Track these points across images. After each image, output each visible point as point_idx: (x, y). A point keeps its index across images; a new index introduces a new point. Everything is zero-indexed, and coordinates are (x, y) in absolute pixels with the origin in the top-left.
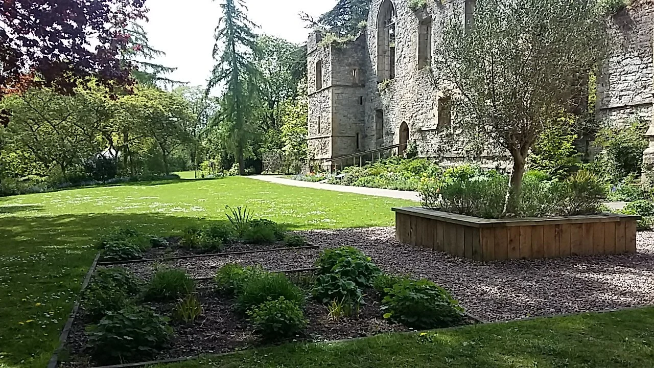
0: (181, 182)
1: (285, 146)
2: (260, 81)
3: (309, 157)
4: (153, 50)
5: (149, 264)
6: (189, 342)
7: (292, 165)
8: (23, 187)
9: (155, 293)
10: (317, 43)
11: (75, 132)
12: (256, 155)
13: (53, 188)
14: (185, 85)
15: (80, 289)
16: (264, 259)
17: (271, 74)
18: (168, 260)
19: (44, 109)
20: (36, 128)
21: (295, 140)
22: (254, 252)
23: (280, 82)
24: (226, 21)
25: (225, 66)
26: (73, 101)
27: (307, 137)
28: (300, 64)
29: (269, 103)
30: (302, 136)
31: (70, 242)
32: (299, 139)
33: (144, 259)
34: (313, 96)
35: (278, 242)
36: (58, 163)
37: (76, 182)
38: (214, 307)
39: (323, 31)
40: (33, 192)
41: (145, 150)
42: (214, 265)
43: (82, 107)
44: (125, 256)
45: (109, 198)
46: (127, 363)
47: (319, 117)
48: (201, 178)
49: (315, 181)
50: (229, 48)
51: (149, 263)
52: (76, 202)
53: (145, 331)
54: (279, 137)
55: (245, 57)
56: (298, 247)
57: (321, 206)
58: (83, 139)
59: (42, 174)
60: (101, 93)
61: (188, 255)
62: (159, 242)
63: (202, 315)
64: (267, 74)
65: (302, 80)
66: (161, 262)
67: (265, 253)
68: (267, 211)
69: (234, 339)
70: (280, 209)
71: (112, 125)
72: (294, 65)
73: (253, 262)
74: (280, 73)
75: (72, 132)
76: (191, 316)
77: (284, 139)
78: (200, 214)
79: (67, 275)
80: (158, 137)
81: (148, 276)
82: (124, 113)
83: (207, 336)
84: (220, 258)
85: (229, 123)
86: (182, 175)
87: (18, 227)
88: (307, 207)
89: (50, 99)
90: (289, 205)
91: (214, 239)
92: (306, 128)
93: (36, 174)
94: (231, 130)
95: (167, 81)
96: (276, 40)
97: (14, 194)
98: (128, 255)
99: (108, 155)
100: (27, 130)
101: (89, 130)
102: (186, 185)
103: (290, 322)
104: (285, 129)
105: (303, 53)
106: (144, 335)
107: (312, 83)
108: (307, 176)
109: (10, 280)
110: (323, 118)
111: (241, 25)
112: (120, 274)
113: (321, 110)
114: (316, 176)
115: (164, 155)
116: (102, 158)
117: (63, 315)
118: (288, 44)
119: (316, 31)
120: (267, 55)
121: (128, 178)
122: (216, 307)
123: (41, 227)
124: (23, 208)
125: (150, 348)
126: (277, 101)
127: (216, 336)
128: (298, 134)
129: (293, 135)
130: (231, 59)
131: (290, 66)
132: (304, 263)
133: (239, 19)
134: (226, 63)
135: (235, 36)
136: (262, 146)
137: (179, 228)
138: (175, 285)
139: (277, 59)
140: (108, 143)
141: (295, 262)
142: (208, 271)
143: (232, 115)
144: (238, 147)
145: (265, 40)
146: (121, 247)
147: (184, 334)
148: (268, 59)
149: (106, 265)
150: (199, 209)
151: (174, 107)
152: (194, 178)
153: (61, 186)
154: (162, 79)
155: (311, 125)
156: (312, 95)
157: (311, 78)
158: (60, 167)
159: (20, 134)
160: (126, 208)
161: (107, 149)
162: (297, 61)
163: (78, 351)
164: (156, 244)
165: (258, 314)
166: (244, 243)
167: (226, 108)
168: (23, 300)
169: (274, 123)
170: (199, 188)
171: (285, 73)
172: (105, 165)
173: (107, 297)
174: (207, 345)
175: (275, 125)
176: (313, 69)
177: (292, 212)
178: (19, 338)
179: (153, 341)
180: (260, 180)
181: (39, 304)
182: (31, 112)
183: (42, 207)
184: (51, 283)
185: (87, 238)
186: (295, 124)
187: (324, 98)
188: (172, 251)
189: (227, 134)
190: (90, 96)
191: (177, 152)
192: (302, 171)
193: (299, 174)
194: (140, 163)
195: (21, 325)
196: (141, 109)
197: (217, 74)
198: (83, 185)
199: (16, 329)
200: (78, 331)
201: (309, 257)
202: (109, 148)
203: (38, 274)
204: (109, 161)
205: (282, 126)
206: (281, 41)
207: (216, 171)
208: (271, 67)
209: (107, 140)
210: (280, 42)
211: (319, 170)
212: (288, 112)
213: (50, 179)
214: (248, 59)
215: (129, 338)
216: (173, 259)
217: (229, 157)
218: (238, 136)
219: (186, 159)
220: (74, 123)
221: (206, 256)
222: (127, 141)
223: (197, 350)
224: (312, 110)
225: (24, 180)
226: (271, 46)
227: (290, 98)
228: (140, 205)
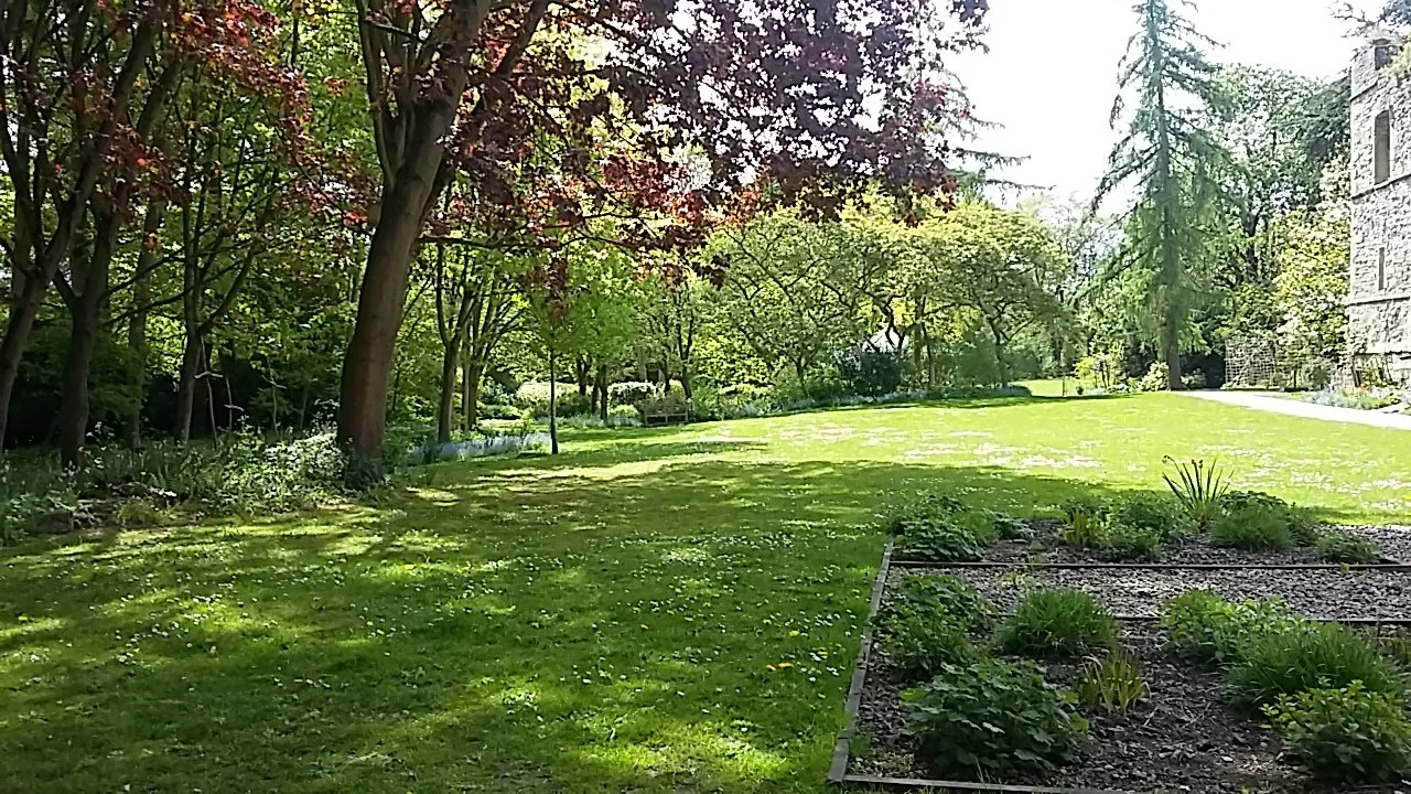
0: (1035, 402)
1: (1284, 322)
2: (1222, 172)
3: (1350, 349)
4: (979, 122)
5: (997, 574)
6: (1123, 758)
7: (1305, 367)
8: (730, 406)
9: (1028, 636)
10: (1377, 69)
11: (822, 300)
12: (1210, 345)
13: (781, 408)
14: (1046, 192)
15: (869, 611)
16: (1268, 586)
17: (1249, 152)
18: (1038, 568)
19: (768, 255)
20: (753, 292)
21: (1312, 307)
22: (1240, 569)
23: (1273, 172)
24: (1145, 41)
25: (1141, 142)
26: (821, 237)
27: (1345, 301)
28: (1328, 123)
29: (1245, 224)
30: (1331, 298)
31: (831, 516)
32: (1325, 306)
33: (985, 562)
34: (1365, 198)
35: (1298, 549)
36: (792, 360)
37: (823, 398)
38: (1168, 685)
39: (1394, 41)
40: (746, 416)
41: (957, 335)
42: (1146, 590)
43: (837, 248)
44: (947, 553)
45: (889, 431)
46: (993, 782)
47: (1382, 250)
48: (1077, 395)
49: (1370, 409)
50: (1151, 100)
51: (997, 571)
52: (826, 437)
53: (1027, 718)
54: (1269, 301)
55: (1188, 118)
56: (1357, 565)
57: (1398, 468)
58: (838, 312)
59: (761, 381)
60: (873, 217)
61: (1082, 563)
62: (1014, 527)
63: (1145, 700)
64: (1240, 155)
65: (1334, 162)
66: (1023, 571)
67: (1270, 572)
68: (1254, 475)
69: (1230, 766)
70: (1288, 470)
71: (894, 282)
72: (1311, 127)
73: (1242, 590)
74: (1273, 149)
75: (816, 300)
76: (1120, 698)
77: (1282, 306)
78: (1091, 473)
79: (837, 581)
80: (985, 306)
81: (999, 600)
82: (918, 257)
83: (1165, 750)
84: (1156, 575)
85: (1145, 270)
86: (1036, 387)
87: (732, 481)
88: (1359, 470)
89: (779, 236)
90: (1310, 461)
91: (1141, 530)
92: (1342, 277)
93: (751, 382)
94: (1152, 286)
95: (1007, 186)
96: (1264, 74)
97: (713, 419)
98: (951, 550)
99: (883, 345)
100: (738, 297)
101: (848, 294)
102: (1048, 410)
103: (1383, 747)
104: (1284, 282)
105: (1341, 97)
106: (1025, 726)
107: (1362, 167)
108: (1345, 395)
109: (736, 580)
110: (1392, 252)
111: (1180, 46)
112: (948, 588)
113: (1388, 231)
114: (1372, 395)
115: (998, 343)
116: (873, 351)
117: (846, 662)
118: (1296, 79)
119: (1375, 42)
120: (1241, 109)
121: (922, 393)
122: (1173, 685)
123: (771, 484)
124: (734, 446)
125: (1040, 759)
126: (1264, 217)
127: (1188, 754)
128: (1320, 293)
129: (1307, 295)
130: (1154, 126)
131: (1302, 131)
132: (1380, 604)
133: (1177, 32)
134: (1141, 135)
135: (1164, 72)
136: (1223, 323)
137: (1049, 501)
138: (1072, 624)
139: (1266, 116)
140: (884, 320)
141: (1354, 600)
142: (1133, 601)
143: (1152, 253)
144: (1165, 325)
145: (1236, 76)
146: (938, 533)
147: (1107, 737)
148: (1245, 120)
149: (908, 567)
150: (1086, 461)
151: (1022, 240)
152: (1061, 395)
153: (795, 406)
154: (996, 182)
155: (1358, 269)
156: (1361, 195)
157: (1360, 156)
158: (795, 368)
159: (726, 304)
160: (926, 453)
161: (883, 332)
162: (1320, 118)
163: (885, 740)
164: (1007, 532)
165: (1295, 716)
166: (1214, 546)
167: (1140, 237)
168: (765, 621)
169: (1255, 268)
170: (1076, 418)
171: (1288, 148)
172: (878, 364)
173: (933, 635)
174: (1167, 771)
175: (1259, 272)
176: (1368, 134)
177: (1320, 479)
178: (770, 697)
179: (1045, 743)
180: (1221, 404)
181: (796, 633)
182: (745, 261)
183: (766, 444)
184: (810, 593)
185: (863, 510)
186: (1314, 269)
187: (1396, 203)
188: (1045, 551)
189: (1141, 297)
190: (853, 225)
191: (1025, 338)
192: (1333, 383)
193: (1322, 388)
194: (946, 360)
195: (770, 670)
196: (952, 247)
197: (1120, 163)
198: (836, 405)
199: (761, 677)
200: (877, 698)
201: (1393, 591)
202: (885, 329)
203: (783, 573)
204: (887, 356)
205: (1275, 275)
206: (1278, 74)
207: (1111, 381)
208: (1250, 139)
209: (881, 313)
210: (1274, 78)
211: (1379, 381)
212: (1295, 242)
213: (775, 391)
214: (1195, 123)
215: (995, 730)
216: (1048, 568)
217: (1142, 347)
218: (1166, 299)
219: (1041, 352)
220: (822, 282)
221: (1125, 567)
222: (924, 315)
223: (1144, 779)
224: (1360, 232)
225: (729, 393)
226: (1252, 88)
227: (1300, 207)
228: (954, 449)
